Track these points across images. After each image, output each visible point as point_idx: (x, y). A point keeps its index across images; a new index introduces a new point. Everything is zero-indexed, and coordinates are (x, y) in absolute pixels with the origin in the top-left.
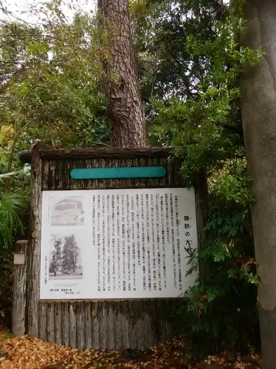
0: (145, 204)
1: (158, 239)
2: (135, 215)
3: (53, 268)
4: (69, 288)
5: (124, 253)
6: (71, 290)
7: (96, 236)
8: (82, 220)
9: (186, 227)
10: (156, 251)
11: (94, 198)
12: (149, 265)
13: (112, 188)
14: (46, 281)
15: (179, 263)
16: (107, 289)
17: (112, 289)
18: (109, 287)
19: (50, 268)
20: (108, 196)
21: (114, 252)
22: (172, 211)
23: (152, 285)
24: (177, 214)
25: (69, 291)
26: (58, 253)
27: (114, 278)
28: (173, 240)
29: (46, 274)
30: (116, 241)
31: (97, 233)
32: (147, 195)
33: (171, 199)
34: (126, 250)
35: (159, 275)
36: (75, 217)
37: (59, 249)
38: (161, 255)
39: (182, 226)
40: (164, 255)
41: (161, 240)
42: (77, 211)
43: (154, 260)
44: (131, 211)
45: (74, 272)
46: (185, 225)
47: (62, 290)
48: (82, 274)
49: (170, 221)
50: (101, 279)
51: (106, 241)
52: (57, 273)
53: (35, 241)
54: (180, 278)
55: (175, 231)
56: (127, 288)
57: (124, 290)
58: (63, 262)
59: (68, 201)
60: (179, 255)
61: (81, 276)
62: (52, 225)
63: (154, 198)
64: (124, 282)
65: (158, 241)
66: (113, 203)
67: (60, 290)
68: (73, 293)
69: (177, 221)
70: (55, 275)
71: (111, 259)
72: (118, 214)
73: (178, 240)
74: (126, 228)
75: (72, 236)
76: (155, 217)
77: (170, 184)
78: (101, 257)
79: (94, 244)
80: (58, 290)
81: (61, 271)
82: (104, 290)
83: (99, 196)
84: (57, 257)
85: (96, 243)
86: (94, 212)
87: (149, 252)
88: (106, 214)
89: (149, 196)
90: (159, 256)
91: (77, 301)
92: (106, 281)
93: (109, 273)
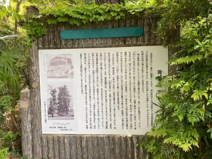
0: (124, 60)
1: (134, 89)
2: (115, 69)
3: (51, 111)
4: (64, 126)
5: (106, 100)
6: (65, 128)
7: (84, 86)
8: (72, 74)
10: (133, 99)
11: (81, 56)
12: (127, 109)
13: (96, 47)
14: (46, 120)
15: (152, 108)
16: (93, 127)
17: (97, 127)
18: (95, 126)
19: (48, 111)
20: (93, 54)
21: (98, 99)
22: (147, 66)
23: (129, 125)
24: (151, 68)
25: (64, 129)
26: (54, 100)
27: (99, 119)
28: (147, 90)
29: (46, 116)
30: (100, 91)
31: (84, 84)
32: (126, 52)
33: (147, 56)
34: (108, 98)
35: (135, 118)
36: (66, 71)
37: (54, 96)
38: (137, 102)
40: (139, 102)
41: (137, 90)
42: (67, 67)
43: (131, 106)
44: (112, 66)
45: (67, 114)
47: (58, 127)
48: (74, 116)
49: (145, 74)
50: (89, 120)
51: (92, 91)
53: (34, 90)
55: (149, 83)
56: (109, 127)
57: (107, 128)
58: (58, 107)
59: (60, 58)
60: (152, 102)
61: (72, 117)
62: (48, 77)
63: (132, 55)
64: (107, 122)
65: (135, 91)
66: (97, 59)
67: (57, 128)
68: (67, 130)
69: (151, 74)
70: (53, 116)
71: (96, 104)
72: (101, 68)
73: (152, 90)
74: (108, 80)
75: (65, 86)
76: (132, 72)
77: (146, 42)
78: (88, 103)
79: (82, 93)
80: (55, 127)
81: (57, 113)
82: (91, 128)
83: (85, 54)
84: (54, 103)
85: (84, 92)
86: (81, 67)
87: (126, 99)
88: (91, 69)
89: (128, 54)
90: (135, 102)
91: (71, 136)
92: (92, 122)
93: (94, 115)
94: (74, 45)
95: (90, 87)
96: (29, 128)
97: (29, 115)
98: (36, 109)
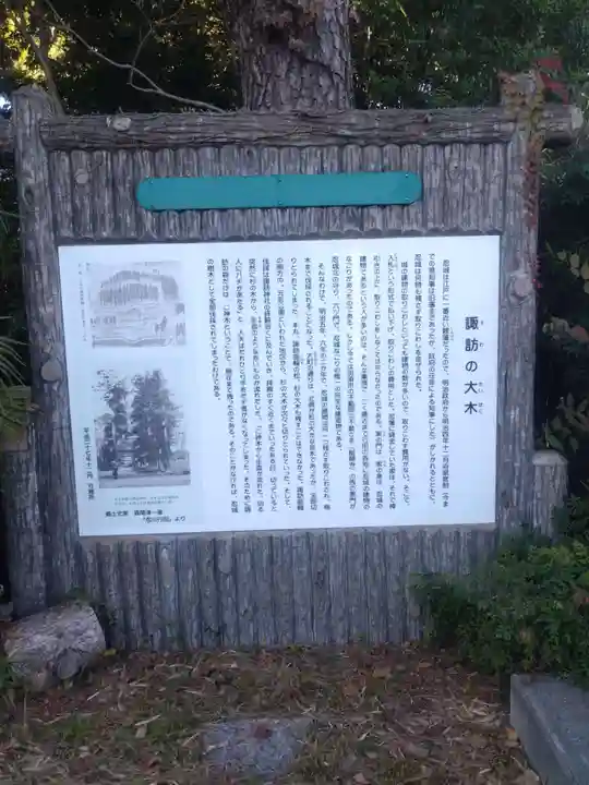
0: (356, 281)
1: (391, 379)
2: (329, 315)
3: (108, 460)
4: (154, 508)
5: (298, 418)
6: (160, 512)
7: (222, 372)
8: (181, 329)
9: (468, 348)
10: (386, 412)
11: (210, 268)
12: (365, 445)
13: (263, 238)
14: (91, 491)
15: (445, 441)
16: (254, 508)
17: (268, 506)
18: (261, 504)
19: (99, 459)
20: (252, 261)
21: (271, 414)
22: (432, 305)
23: (373, 496)
24: (446, 311)
25: (157, 515)
26: (119, 419)
27: (273, 480)
28: (432, 382)
29: (90, 475)
30: (276, 387)
31: (223, 366)
32: (364, 258)
33: (432, 270)
34: (305, 411)
35: (392, 471)
36: (159, 322)
37: (119, 410)
38: (398, 422)
39: (458, 345)
40: (405, 421)
41: (398, 381)
42: (163, 306)
43: (378, 434)
44: (317, 303)
46: (468, 341)
47: (137, 513)
48: (187, 473)
49: (425, 332)
50: (240, 484)
51: (250, 387)
52: (121, 471)
53: (51, 390)
54: (445, 479)
55: (439, 359)
56: (307, 503)
57: (300, 508)
58: (135, 444)
59: (137, 275)
60: (446, 421)
61: (185, 477)
62: (94, 344)
63: (384, 266)
64: (300, 489)
65: (391, 386)
66: (267, 281)
67: (131, 514)
68: (166, 519)
69: (445, 330)
70: (115, 476)
71: (265, 433)
72: (281, 312)
73: (445, 382)
74: (304, 351)
75: (156, 374)
76: (384, 322)
77: (431, 225)
78: (238, 429)
79: (217, 395)
80: (126, 513)
81: (130, 466)
82: (248, 509)
83: (224, 262)
84: (118, 430)
85: (223, 391)
86: (212, 307)
87: (365, 414)
88: (248, 313)
89: (370, 262)
90: (392, 423)
91: (180, 537)
92: (253, 489)
93: (259, 468)
94: (189, 230)
95: (243, 375)
96: (34, 516)
97: (33, 475)
98: (58, 454)
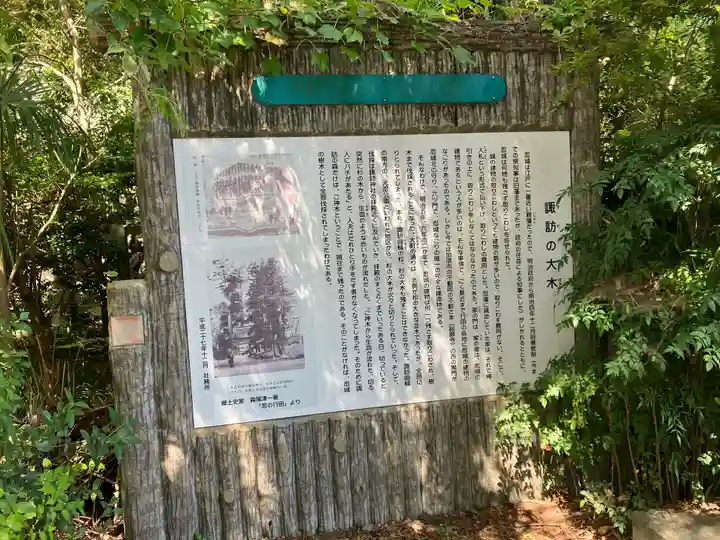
0: (451, 172)
1: (484, 259)
2: (429, 202)
4: (269, 394)
5: (404, 299)
6: (276, 397)
7: (333, 259)
9: (548, 230)
10: (480, 289)
11: (321, 160)
12: (463, 322)
13: (369, 133)
14: (207, 381)
15: (532, 314)
16: (365, 386)
17: (377, 384)
18: (371, 382)
19: (214, 349)
20: (359, 154)
21: (378, 296)
22: (517, 192)
23: (472, 368)
24: (528, 197)
25: (272, 401)
26: (235, 308)
27: (382, 359)
28: (519, 261)
29: (205, 365)
30: (383, 269)
31: (333, 251)
32: (458, 150)
33: (516, 161)
34: (409, 292)
35: (487, 344)
37: (235, 298)
38: (492, 299)
39: (539, 226)
40: (497, 298)
41: (490, 261)
43: (474, 310)
44: (418, 193)
45: (281, 353)
46: (547, 223)
47: (253, 400)
48: (303, 356)
49: (512, 215)
50: (351, 364)
51: (359, 272)
52: (237, 358)
53: (168, 281)
54: (533, 348)
55: (524, 241)
56: (413, 378)
57: (407, 383)
58: (251, 331)
59: (251, 168)
60: (531, 296)
61: (298, 361)
62: (211, 234)
63: (475, 158)
64: (407, 366)
65: (484, 265)
66: (373, 172)
67: (247, 400)
68: (281, 404)
69: (529, 214)
70: (231, 364)
71: (374, 315)
72: (387, 200)
73: (530, 261)
74: (407, 236)
75: (271, 261)
76: (476, 208)
77: (514, 121)
78: (349, 312)
79: (328, 279)
80: (241, 401)
81: (246, 352)
82: (359, 388)
83: (334, 155)
84: (233, 318)
85: (334, 277)
86: (323, 197)
87: (462, 293)
88: (356, 202)
89: (463, 154)
90: (486, 300)
91: (296, 421)
92: (364, 369)
93: (369, 347)
94: (300, 125)
95: (352, 260)
96: (150, 412)
97: (148, 368)
98: (176, 344)
